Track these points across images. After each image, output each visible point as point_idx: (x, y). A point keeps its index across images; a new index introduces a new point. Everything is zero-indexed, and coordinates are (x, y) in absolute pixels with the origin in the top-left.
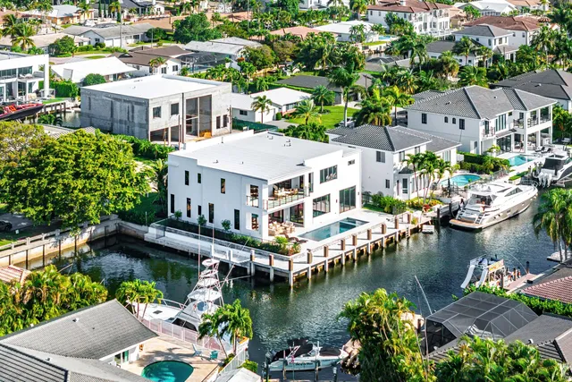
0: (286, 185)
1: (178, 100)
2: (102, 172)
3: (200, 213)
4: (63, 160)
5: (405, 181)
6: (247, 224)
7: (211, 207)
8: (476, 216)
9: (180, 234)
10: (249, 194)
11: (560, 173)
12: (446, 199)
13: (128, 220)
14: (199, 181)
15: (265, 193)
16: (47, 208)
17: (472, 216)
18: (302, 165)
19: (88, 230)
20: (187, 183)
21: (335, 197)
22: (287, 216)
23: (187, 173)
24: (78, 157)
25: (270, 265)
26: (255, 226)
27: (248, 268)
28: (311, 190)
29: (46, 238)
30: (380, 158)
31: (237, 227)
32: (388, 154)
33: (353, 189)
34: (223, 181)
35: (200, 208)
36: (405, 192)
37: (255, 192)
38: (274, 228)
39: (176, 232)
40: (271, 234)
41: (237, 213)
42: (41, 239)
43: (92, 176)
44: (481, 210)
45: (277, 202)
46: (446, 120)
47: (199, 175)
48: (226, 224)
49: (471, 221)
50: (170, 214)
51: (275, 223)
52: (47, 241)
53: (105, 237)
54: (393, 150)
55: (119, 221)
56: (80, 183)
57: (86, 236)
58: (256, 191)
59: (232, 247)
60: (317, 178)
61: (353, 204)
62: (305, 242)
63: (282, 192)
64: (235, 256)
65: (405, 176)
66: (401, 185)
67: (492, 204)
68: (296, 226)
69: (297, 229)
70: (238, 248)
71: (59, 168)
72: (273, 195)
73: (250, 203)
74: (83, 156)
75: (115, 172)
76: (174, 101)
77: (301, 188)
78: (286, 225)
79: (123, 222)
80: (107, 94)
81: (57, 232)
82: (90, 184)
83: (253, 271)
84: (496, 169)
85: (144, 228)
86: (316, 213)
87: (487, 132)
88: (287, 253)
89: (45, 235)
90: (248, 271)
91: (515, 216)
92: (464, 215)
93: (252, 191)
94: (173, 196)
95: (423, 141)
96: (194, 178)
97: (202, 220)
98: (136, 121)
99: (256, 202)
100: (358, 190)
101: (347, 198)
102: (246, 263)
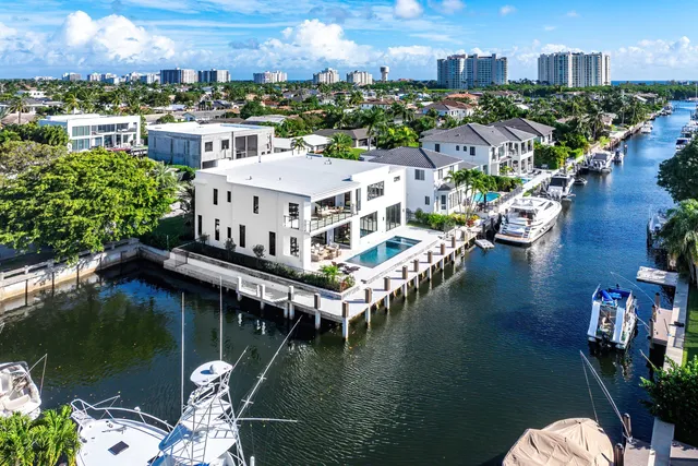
0: (330, 202)
1: (228, 137)
2: (110, 191)
3: (229, 236)
4: (62, 178)
5: (444, 198)
6: (284, 249)
7: (242, 229)
8: (522, 230)
9: (204, 260)
10: (287, 213)
11: (567, 189)
12: (482, 214)
13: (149, 245)
14: (229, 200)
15: (306, 212)
16: (31, 235)
17: (518, 231)
18: (349, 180)
19: (97, 257)
20: (216, 203)
21: (382, 215)
22: (330, 237)
23: (216, 191)
24: (82, 175)
25: (316, 307)
26: (294, 249)
27: (286, 309)
28: (358, 208)
29: (30, 271)
30: (419, 176)
31: (272, 252)
32: (427, 171)
33: (398, 205)
34: (256, 199)
35: (229, 229)
36: (444, 208)
37: (294, 211)
38: (317, 251)
39: (199, 259)
40: (314, 259)
41: (272, 235)
42: (23, 273)
43: (97, 196)
44: (526, 223)
45: (321, 222)
46: (458, 148)
47: (229, 193)
48: (258, 250)
49: (518, 235)
50: (197, 236)
51: (318, 245)
52: (32, 275)
53: (121, 264)
54: (434, 167)
55: (141, 245)
56: (77, 204)
57: (94, 264)
58: (296, 210)
59: (266, 278)
60: (364, 194)
61: (399, 221)
62: (357, 269)
63: (326, 211)
64: (268, 290)
65: (443, 193)
66: (440, 202)
67: (534, 218)
68: (343, 248)
69: (344, 251)
70: (273, 280)
71: (55, 186)
72: (316, 214)
73: (288, 224)
74: (88, 174)
75: (126, 193)
76: (225, 138)
77: (347, 206)
78: (330, 248)
79: (144, 246)
80: (167, 133)
81: (49, 263)
82: (91, 205)
83: (292, 313)
84: (513, 186)
85: (165, 253)
86: (364, 232)
87: (494, 157)
88: (336, 288)
89: (31, 267)
90: (286, 313)
91: (551, 229)
92: (509, 229)
93: (291, 210)
94: (200, 217)
95: (456, 160)
96: (222, 197)
97: (230, 244)
98: (191, 154)
99: (295, 223)
100: (403, 207)
101: (393, 215)
102: (282, 303)
